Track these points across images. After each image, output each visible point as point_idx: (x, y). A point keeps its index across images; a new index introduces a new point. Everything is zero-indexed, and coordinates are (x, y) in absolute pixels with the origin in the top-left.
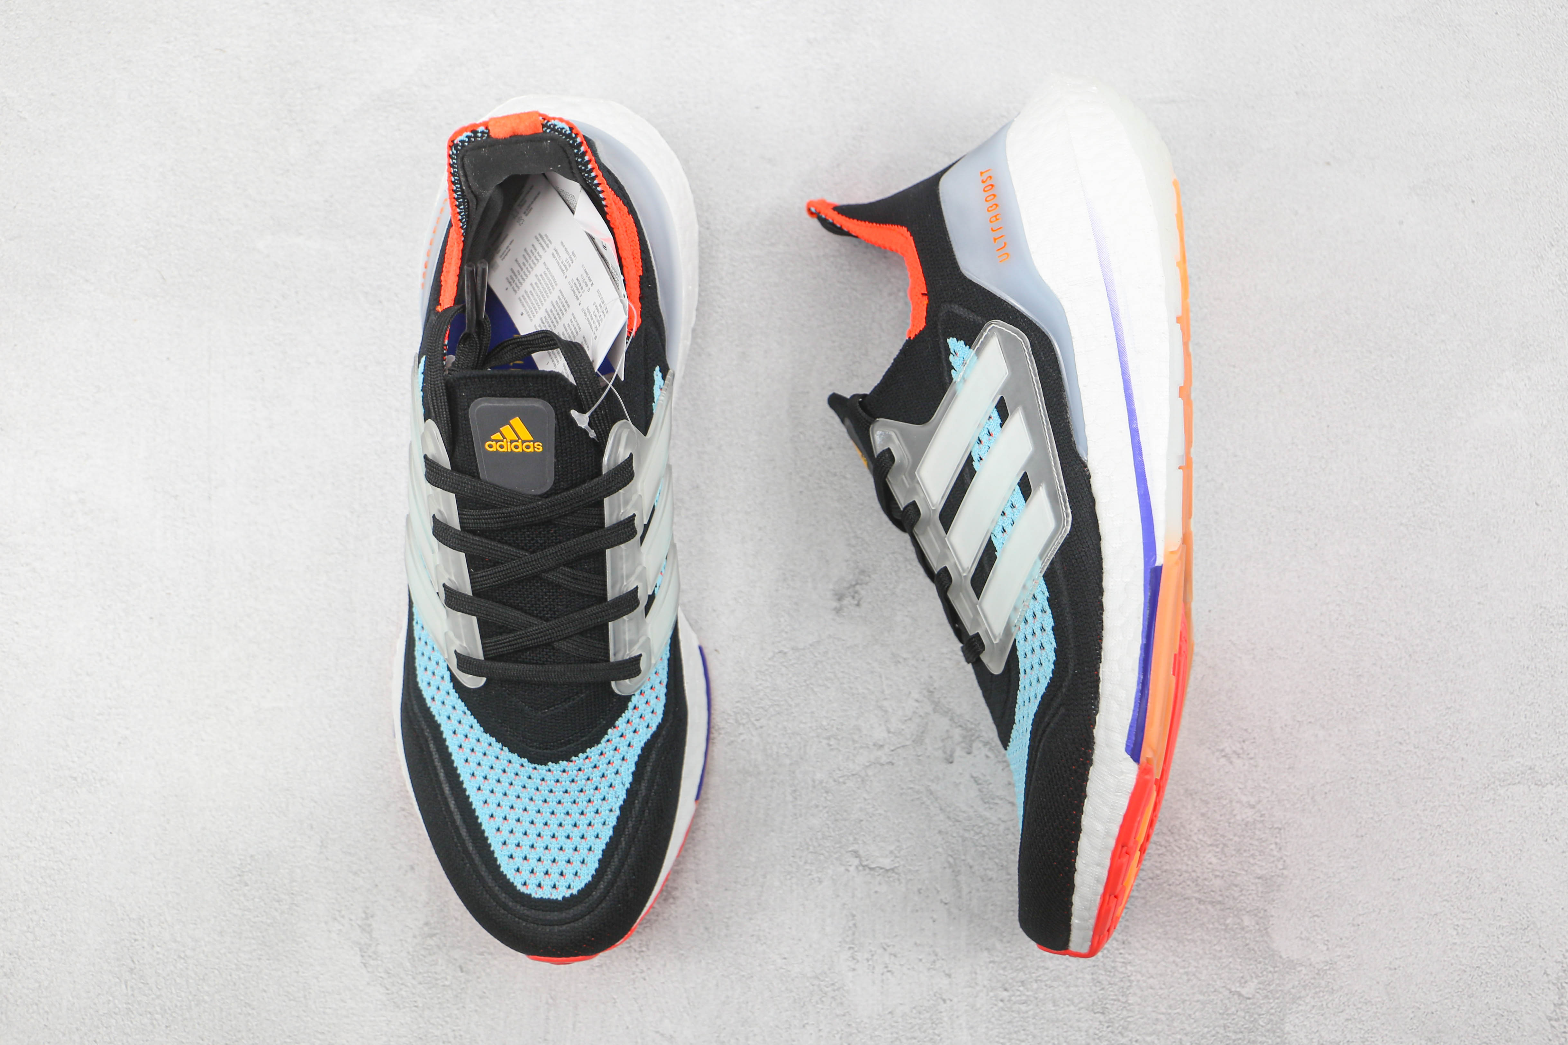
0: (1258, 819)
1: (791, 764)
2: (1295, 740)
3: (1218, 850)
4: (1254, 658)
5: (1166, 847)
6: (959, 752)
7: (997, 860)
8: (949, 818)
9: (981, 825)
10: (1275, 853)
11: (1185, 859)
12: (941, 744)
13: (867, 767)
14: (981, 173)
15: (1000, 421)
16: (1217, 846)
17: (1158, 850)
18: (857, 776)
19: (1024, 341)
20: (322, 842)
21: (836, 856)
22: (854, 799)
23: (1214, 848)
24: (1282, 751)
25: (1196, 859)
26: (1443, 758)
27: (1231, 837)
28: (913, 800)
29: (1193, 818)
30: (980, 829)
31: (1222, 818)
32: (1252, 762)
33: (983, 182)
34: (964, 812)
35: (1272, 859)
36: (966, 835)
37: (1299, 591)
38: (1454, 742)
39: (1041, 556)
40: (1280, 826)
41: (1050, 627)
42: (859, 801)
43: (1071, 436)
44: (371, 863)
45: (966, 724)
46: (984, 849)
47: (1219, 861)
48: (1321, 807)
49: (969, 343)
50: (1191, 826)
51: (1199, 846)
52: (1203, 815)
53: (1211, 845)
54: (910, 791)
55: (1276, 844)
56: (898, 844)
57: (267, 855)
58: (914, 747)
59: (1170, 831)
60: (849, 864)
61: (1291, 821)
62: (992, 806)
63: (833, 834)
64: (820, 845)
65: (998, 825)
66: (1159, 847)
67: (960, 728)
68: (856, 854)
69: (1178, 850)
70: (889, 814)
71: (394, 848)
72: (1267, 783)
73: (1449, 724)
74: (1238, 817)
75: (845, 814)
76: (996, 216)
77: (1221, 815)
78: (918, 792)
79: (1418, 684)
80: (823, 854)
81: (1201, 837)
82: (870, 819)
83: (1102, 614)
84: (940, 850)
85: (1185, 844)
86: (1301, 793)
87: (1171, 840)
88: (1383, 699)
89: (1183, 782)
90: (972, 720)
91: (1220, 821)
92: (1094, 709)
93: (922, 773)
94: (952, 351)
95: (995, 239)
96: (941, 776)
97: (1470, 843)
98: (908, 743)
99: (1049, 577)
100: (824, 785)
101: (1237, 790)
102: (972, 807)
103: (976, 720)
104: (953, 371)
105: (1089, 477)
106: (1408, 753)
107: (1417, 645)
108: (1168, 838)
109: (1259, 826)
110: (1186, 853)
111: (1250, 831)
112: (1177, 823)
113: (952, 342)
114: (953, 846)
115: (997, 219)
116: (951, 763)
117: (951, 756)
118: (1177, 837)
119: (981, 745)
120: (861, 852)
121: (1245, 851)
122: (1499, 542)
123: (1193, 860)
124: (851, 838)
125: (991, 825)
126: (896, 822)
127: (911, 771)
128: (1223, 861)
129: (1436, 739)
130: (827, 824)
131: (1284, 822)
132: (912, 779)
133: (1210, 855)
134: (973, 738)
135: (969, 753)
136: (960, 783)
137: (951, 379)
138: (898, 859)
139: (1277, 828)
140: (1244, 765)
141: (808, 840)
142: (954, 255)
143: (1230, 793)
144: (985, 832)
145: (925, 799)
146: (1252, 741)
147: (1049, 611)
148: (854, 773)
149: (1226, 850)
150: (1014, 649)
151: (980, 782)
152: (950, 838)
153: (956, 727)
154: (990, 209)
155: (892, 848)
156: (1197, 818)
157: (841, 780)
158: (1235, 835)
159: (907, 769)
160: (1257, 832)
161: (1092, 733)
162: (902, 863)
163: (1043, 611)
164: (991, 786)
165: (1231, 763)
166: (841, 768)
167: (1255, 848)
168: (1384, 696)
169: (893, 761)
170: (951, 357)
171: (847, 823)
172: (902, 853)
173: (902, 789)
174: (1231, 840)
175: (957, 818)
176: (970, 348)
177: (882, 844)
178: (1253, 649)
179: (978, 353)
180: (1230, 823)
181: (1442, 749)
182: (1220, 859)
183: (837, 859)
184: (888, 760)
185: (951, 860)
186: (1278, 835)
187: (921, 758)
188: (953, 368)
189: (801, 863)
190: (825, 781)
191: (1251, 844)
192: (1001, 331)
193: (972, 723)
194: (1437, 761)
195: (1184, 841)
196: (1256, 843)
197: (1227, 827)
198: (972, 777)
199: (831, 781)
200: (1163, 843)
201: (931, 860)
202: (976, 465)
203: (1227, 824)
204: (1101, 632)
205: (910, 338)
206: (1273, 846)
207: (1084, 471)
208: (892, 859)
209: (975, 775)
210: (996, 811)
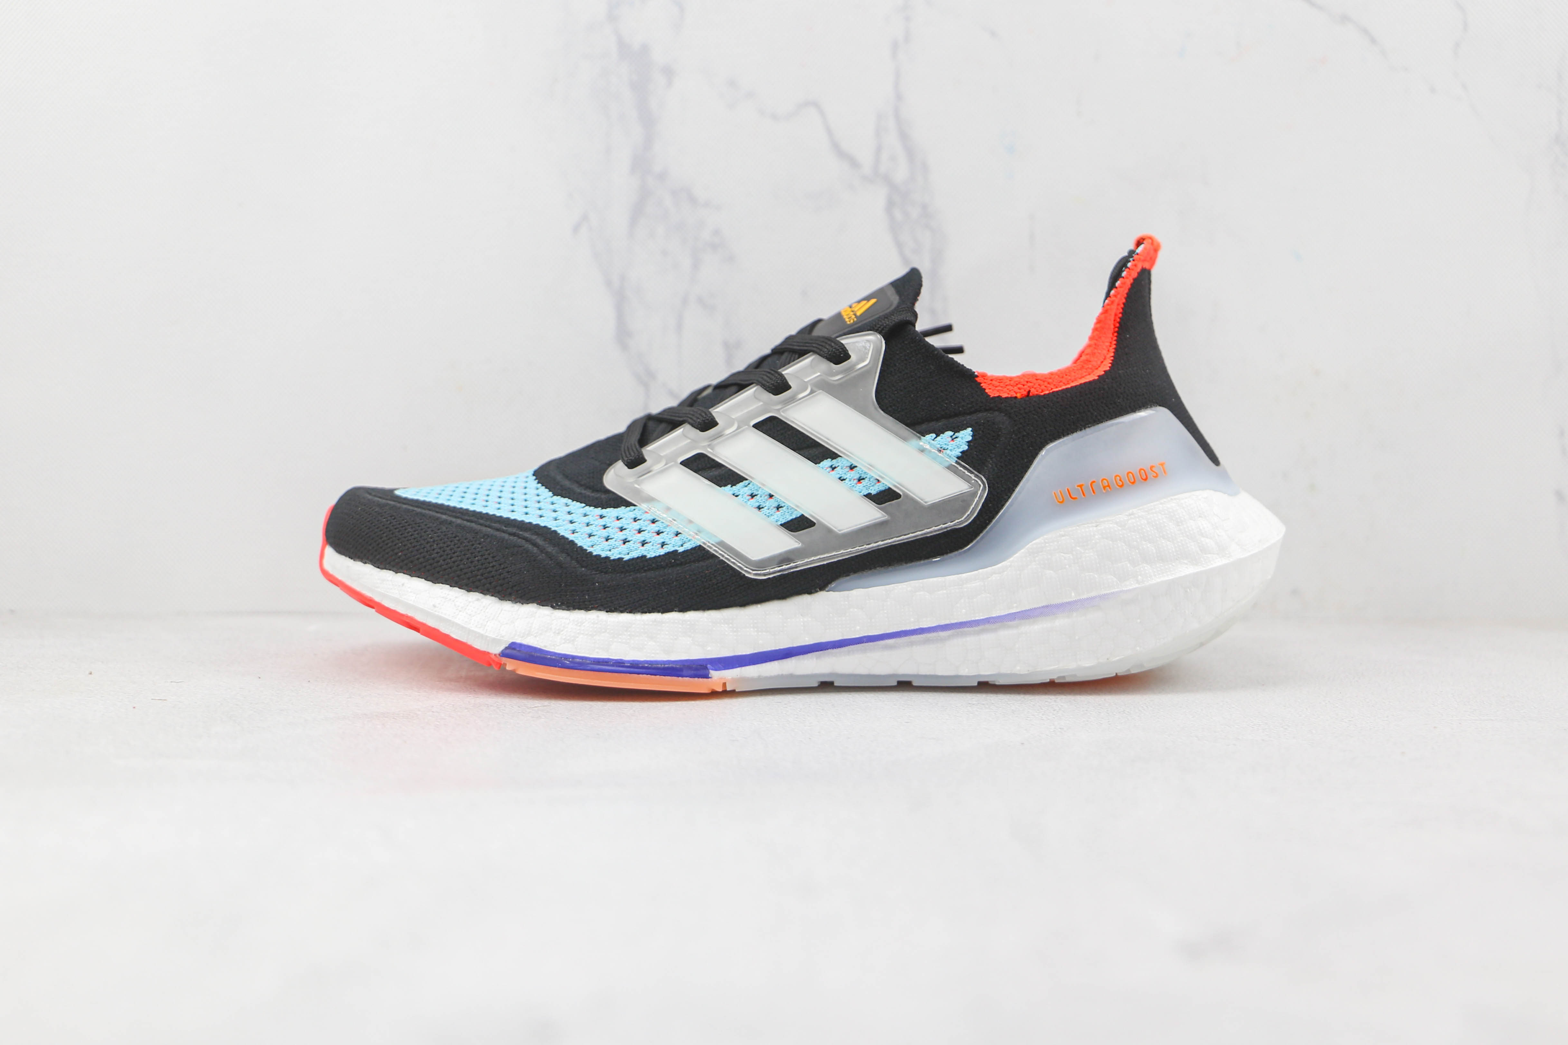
14: (1162, 464)
15: (873, 492)
19: (964, 520)
33: (1151, 467)
39: (722, 544)
41: (645, 553)
43: (855, 572)
49: (964, 457)
76: (1109, 486)
83: (659, 612)
92: (557, 605)
94: (957, 434)
95: (1081, 486)
99: (700, 553)
104: (934, 435)
105: (810, 593)
113: (966, 435)
115: (1104, 488)
137: (923, 434)
142: (1068, 434)
147: (662, 552)
154: (1118, 478)
161: (533, 602)
163: (663, 544)
170: (950, 433)
176: (958, 458)
179: (950, 468)
188: (938, 435)
192: (974, 494)
204: (639, 612)
205: (979, 378)
207: (816, 588)
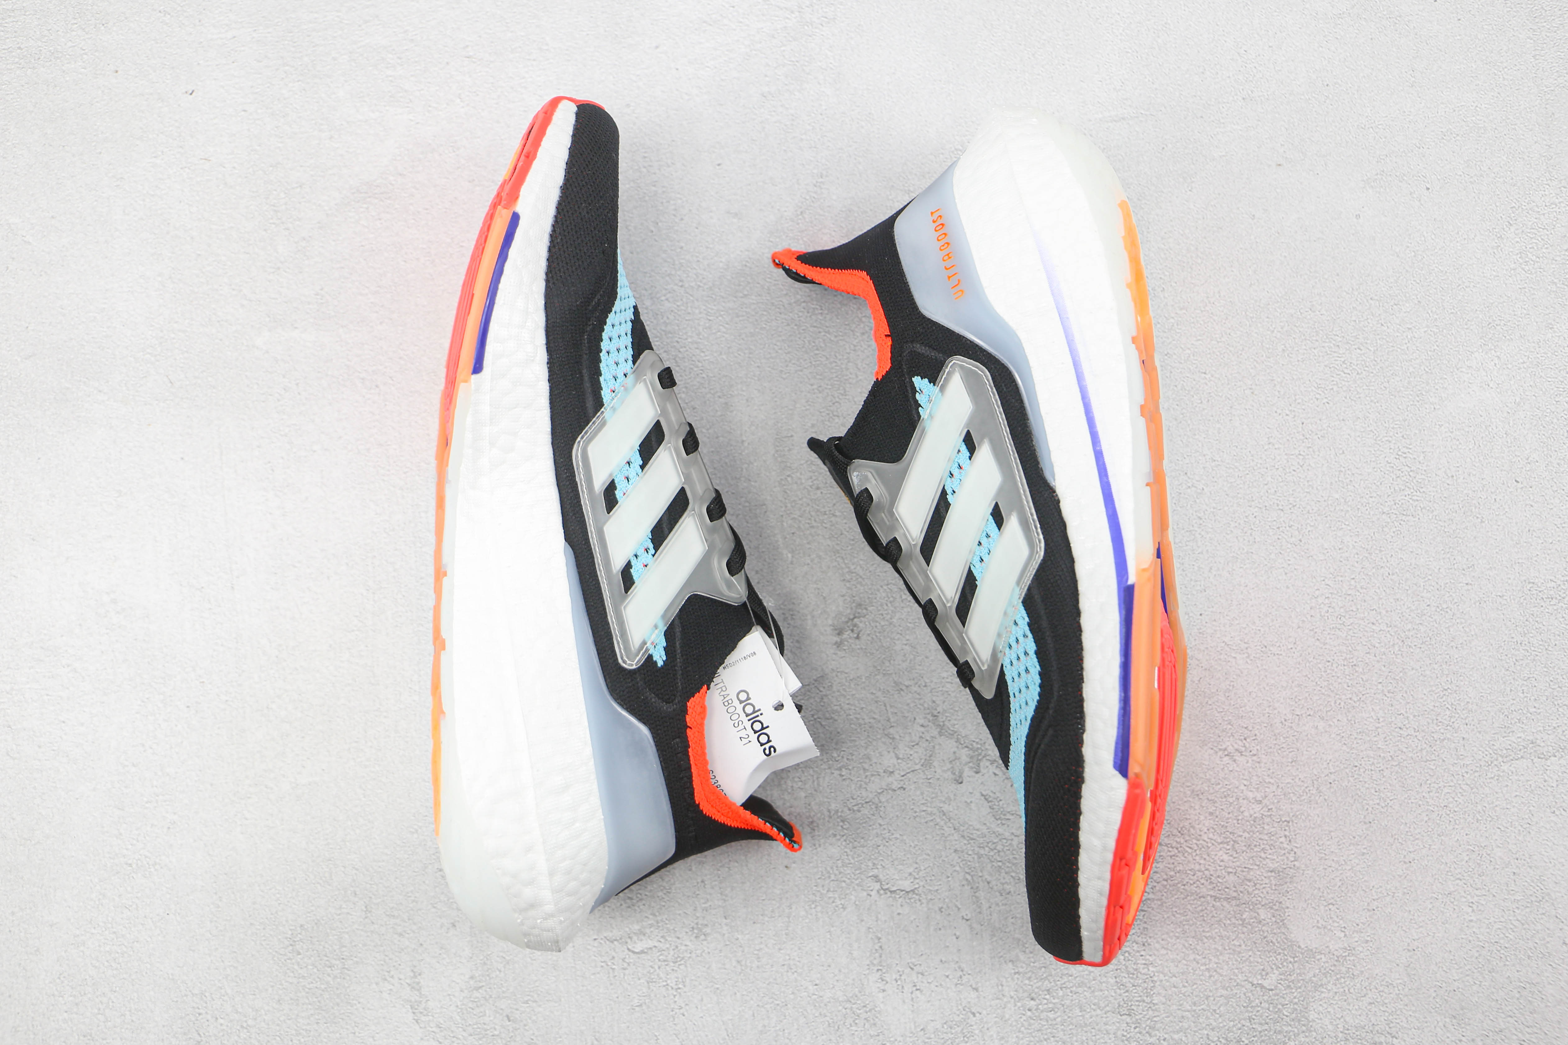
0: (1266, 814)
1: (806, 797)
2: (1296, 734)
3: (1228, 847)
4: (1248, 657)
5: (1177, 849)
6: (967, 772)
7: (1013, 874)
8: (963, 836)
9: (995, 841)
10: (1285, 846)
11: (1197, 858)
12: (949, 766)
13: (879, 793)
14: (932, 213)
15: (968, 454)
16: (1227, 843)
17: (1170, 851)
18: (871, 803)
19: (985, 375)
20: (366, 907)
21: (857, 882)
22: (870, 826)
23: (1225, 846)
24: (1284, 745)
25: (1207, 858)
26: (1444, 739)
27: (1241, 834)
28: (926, 822)
29: (1202, 818)
30: (994, 845)
31: (1230, 815)
32: (1255, 758)
33: (934, 222)
34: (977, 830)
35: (1283, 852)
36: (982, 852)
37: (1288, 587)
38: (1453, 722)
39: (1018, 583)
40: (1288, 819)
41: (1033, 651)
42: (874, 827)
43: (1038, 463)
44: (414, 924)
45: (972, 745)
46: (1000, 864)
47: (1231, 858)
48: (1326, 798)
49: (933, 380)
50: (1200, 826)
51: (1210, 845)
52: (1211, 814)
53: (1221, 843)
54: (923, 813)
55: (1285, 836)
56: (916, 866)
57: (316, 924)
58: (923, 771)
59: (1179, 832)
60: (871, 889)
61: (1298, 813)
62: (1004, 822)
63: (852, 861)
64: (840, 873)
65: (1012, 840)
66: (1170, 849)
67: (966, 749)
68: (876, 878)
69: (1190, 851)
70: (905, 837)
71: (434, 907)
72: (1272, 778)
73: (1447, 706)
74: (1246, 814)
75: (862, 840)
76: (948, 255)
77: (1229, 813)
78: (931, 814)
79: (1413, 669)
80: (844, 881)
81: (1211, 836)
82: (887, 844)
83: (1080, 635)
84: (957, 868)
85: (1196, 844)
86: (1306, 785)
87: (1182, 841)
88: (1380, 686)
89: (1189, 784)
90: (977, 740)
91: (1228, 819)
92: (1081, 729)
93: (933, 795)
94: (918, 389)
95: (949, 277)
96: (952, 797)
97: (1478, 820)
98: (917, 767)
99: (1028, 602)
100: (839, 814)
101: (1242, 787)
102: (985, 824)
103: (981, 740)
104: (920, 408)
105: (1059, 501)
106: (1408, 737)
107: (1409, 630)
108: (1178, 840)
109: (1267, 820)
110: (1198, 852)
111: (1258, 827)
112: (1186, 824)
113: (917, 381)
114: (969, 863)
115: (950, 258)
116: (961, 783)
117: (960, 777)
118: (1187, 838)
119: (988, 763)
120: (881, 876)
121: (1255, 846)
122: (1482, 522)
123: (1205, 859)
124: (870, 864)
125: (1005, 841)
126: (913, 845)
127: (922, 794)
128: (1235, 858)
129: (1435, 721)
130: (846, 852)
131: (1291, 814)
132: (924, 802)
133: (1221, 852)
134: (980, 758)
135: (977, 773)
136: (971, 802)
137: (919, 416)
138: (917, 881)
139: (1285, 821)
140: (1247, 762)
141: (829, 869)
142: (912, 296)
143: (1236, 790)
144: (999, 847)
145: (938, 820)
146: (1254, 738)
147: (1030, 636)
148: (867, 800)
149: (1236, 846)
150: (1002, 674)
151: (990, 799)
152: (966, 856)
153: (963, 748)
154: (942, 248)
155: (911, 870)
156: (1206, 817)
157: (855, 808)
158: (1244, 831)
159: (918, 793)
160: (1266, 827)
161: (1081, 752)
162: (921, 884)
163: (1025, 636)
164: (1001, 803)
165: (1235, 761)
166: (855, 797)
167: (1265, 842)
168: (1380, 683)
169: (904, 786)
170: (917, 395)
171: (865, 850)
172: (921, 874)
173: (916, 812)
174: (1241, 836)
175: (971, 836)
176: (934, 385)
177: (900, 867)
178: (1247, 648)
179: (942, 389)
180: (1238, 820)
181: (1442, 731)
182: (1231, 856)
183: (857, 885)
184: (899, 786)
185: (969, 877)
186: (1287, 828)
187: (930, 781)
188: (920, 406)
189: (825, 892)
190: (840, 810)
191: (1260, 839)
192: (962, 367)
193: (977, 743)
194: (1438, 742)
195: (1195, 841)
196: (1266, 837)
197: (1236, 825)
198: (982, 795)
199: (846, 809)
200: (1174, 844)
201: (950, 879)
202: (950, 498)
203: (1235, 821)
204: (1081, 653)
205: (877, 379)
206: (1283, 839)
207: (1053, 496)
208: (912, 880)
209: (984, 793)
210: (1008, 826)
